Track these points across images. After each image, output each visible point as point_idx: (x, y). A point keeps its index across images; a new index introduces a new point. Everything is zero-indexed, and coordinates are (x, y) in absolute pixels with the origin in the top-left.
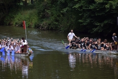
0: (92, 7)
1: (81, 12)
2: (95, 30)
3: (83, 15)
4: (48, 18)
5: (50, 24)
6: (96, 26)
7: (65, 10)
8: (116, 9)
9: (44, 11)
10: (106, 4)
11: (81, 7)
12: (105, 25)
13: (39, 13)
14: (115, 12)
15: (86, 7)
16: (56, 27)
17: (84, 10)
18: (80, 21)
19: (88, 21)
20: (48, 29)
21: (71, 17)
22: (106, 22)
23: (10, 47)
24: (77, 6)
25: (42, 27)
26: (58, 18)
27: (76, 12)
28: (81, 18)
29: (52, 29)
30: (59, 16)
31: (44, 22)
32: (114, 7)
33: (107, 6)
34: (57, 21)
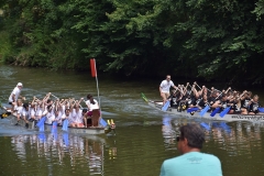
0: (103, 28)
1: (85, 36)
2: (111, 65)
3: (89, 42)
4: (28, 46)
5: (32, 57)
6: (112, 60)
7: (58, 32)
8: (143, 32)
9: (20, 35)
10: (128, 22)
11: (85, 28)
12: (126, 58)
13: (12, 39)
14: (141, 36)
15: (95, 28)
16: (44, 62)
17: (90, 32)
18: (85, 50)
19: (99, 50)
20: (29, 66)
21: (70, 44)
22: (128, 52)
23: (56, 116)
24: (79, 26)
25: (19, 63)
26: (46, 47)
27: (77, 35)
28: (86, 45)
29: (36, 65)
30: (48, 43)
31: (22, 54)
32: (140, 28)
33: (129, 26)
34: (44, 51)
